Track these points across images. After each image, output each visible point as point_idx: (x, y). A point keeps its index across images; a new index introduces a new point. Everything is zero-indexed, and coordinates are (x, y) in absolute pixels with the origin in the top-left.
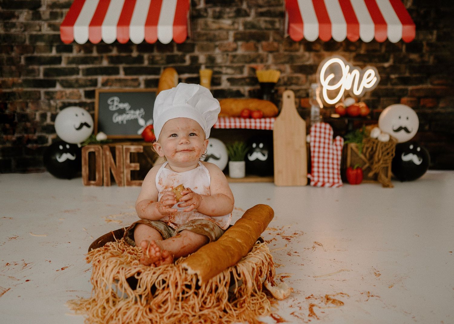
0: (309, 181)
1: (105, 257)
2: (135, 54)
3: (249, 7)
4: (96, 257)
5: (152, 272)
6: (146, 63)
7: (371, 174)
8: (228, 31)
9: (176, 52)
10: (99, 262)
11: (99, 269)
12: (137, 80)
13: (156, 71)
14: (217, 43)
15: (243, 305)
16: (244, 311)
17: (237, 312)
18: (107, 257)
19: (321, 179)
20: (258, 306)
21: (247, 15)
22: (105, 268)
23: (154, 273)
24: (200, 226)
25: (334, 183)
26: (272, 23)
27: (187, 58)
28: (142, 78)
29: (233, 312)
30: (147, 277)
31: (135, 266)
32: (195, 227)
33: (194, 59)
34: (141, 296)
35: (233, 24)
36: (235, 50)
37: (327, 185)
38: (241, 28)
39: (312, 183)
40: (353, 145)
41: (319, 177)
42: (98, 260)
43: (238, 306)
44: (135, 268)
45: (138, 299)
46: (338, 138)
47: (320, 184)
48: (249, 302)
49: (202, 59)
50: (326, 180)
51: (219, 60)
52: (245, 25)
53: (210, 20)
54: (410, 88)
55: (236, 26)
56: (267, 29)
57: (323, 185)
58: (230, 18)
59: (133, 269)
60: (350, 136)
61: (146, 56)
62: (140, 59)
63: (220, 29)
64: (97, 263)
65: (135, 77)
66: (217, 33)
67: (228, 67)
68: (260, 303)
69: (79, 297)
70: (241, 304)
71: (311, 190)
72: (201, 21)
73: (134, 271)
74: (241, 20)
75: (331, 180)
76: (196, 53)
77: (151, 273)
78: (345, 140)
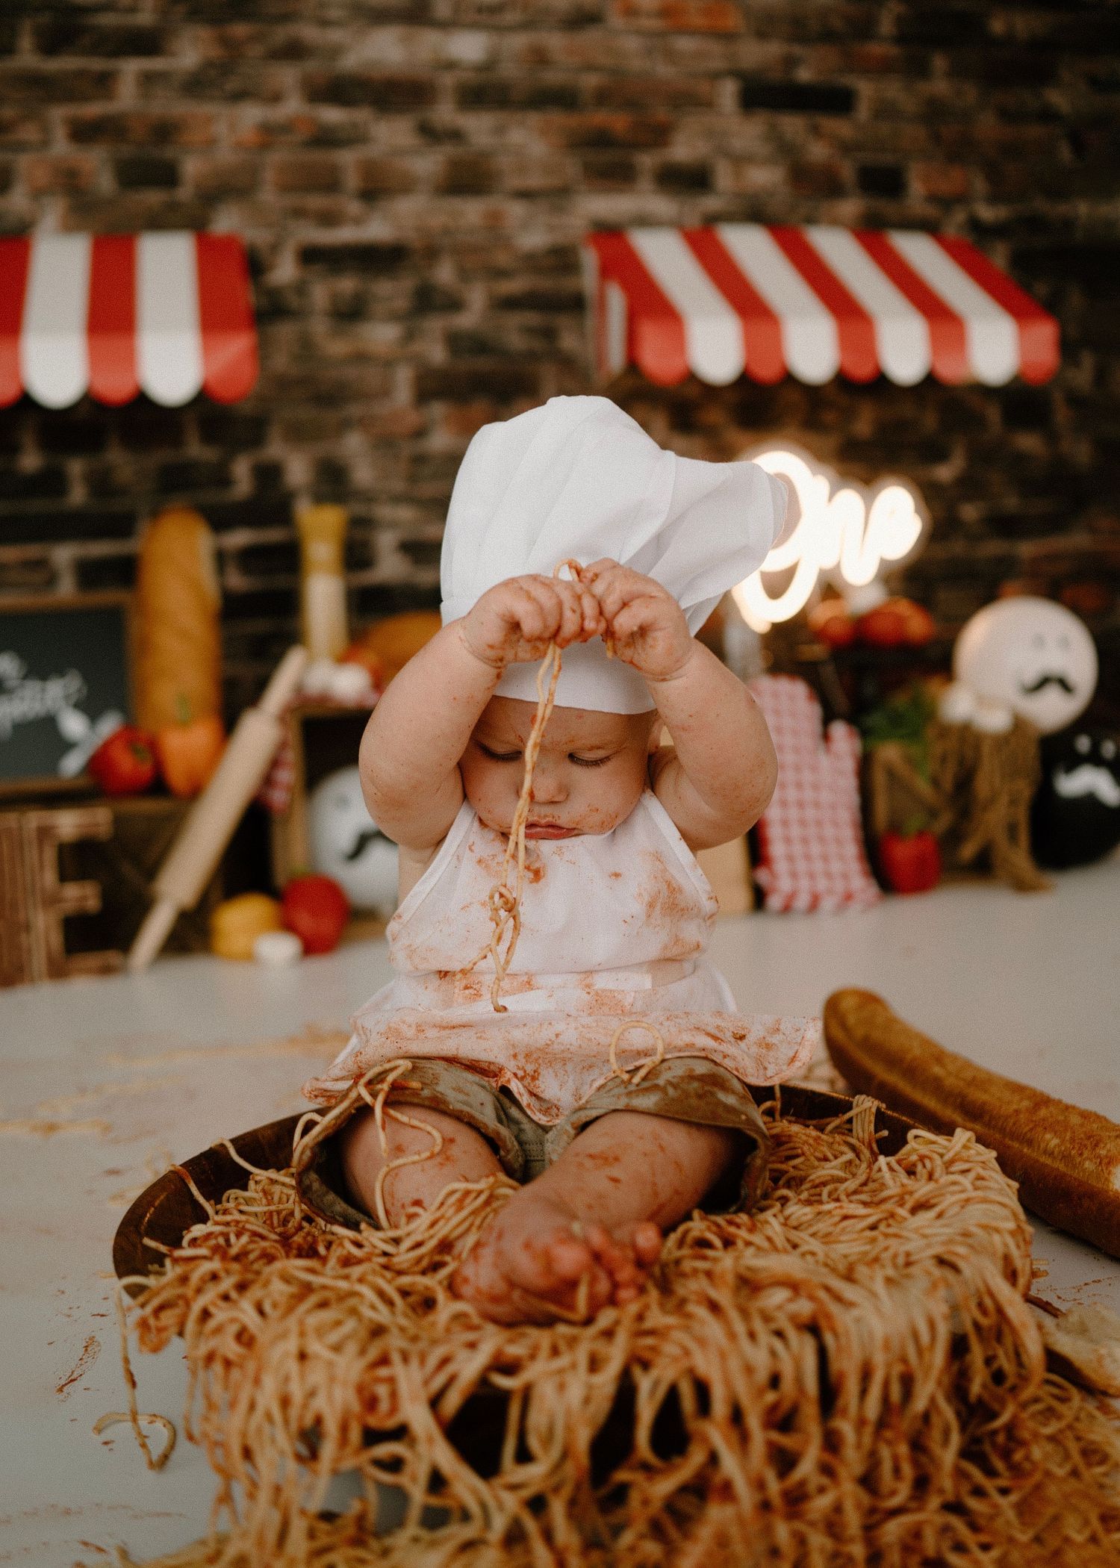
0: (759, 898)
1: (267, 1307)
2: (30, 461)
3: (465, 275)
4: (206, 1314)
5: (582, 1356)
6: (78, 495)
7: (968, 851)
8: (388, 364)
9: (196, 450)
10: (245, 1338)
11: (257, 1381)
12: (41, 564)
13: (121, 526)
14: (355, 410)
15: (1018, 1456)
16: (1038, 1487)
17: (1014, 1498)
18: (275, 1306)
19: (804, 884)
20: (1074, 1448)
21: (454, 304)
22: (293, 1366)
23: (595, 1364)
24: (695, 1085)
25: (848, 897)
26: (549, 334)
27: (242, 471)
28: (64, 555)
29: (995, 1506)
30: (562, 1387)
31: (471, 1336)
32: (671, 1091)
33: (269, 475)
34: (537, 1504)
35: (410, 336)
36: (420, 433)
37: (828, 904)
38: (437, 353)
39: (774, 902)
40: (890, 752)
41: (794, 875)
42: (233, 1329)
43: (999, 1465)
44: (472, 1346)
45: (531, 1525)
46: (840, 730)
47: (802, 902)
48: (1036, 1435)
49: (298, 470)
50: (822, 884)
51: (363, 474)
52: (455, 342)
53: (319, 327)
54: (1026, 549)
55: (418, 347)
56: (532, 356)
57: (814, 905)
58: (394, 317)
59: (462, 1355)
60: (876, 720)
61: (76, 468)
62: (52, 482)
63: (361, 358)
64: (230, 1348)
65: (32, 551)
66: (351, 373)
67: (398, 499)
68: (1070, 1427)
69: (100, 1550)
70: (1006, 1455)
71: (771, 928)
72: (285, 332)
73: (469, 1367)
74: (436, 326)
75: (839, 886)
76: (275, 449)
77: (574, 1366)
78: (865, 734)
